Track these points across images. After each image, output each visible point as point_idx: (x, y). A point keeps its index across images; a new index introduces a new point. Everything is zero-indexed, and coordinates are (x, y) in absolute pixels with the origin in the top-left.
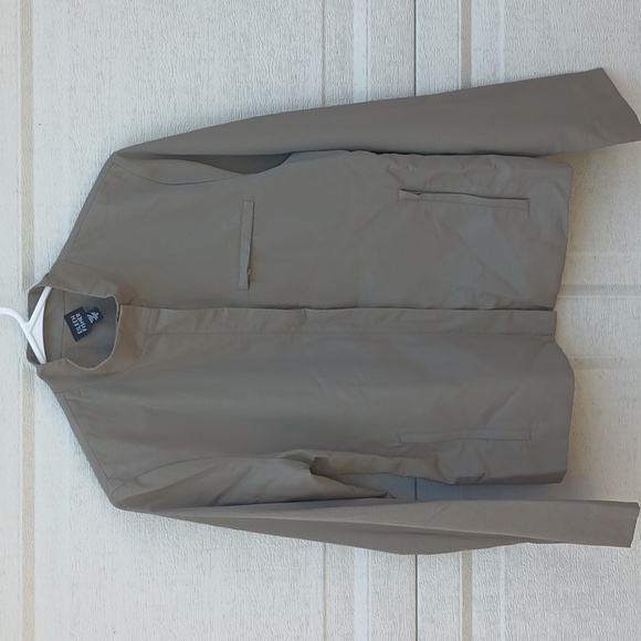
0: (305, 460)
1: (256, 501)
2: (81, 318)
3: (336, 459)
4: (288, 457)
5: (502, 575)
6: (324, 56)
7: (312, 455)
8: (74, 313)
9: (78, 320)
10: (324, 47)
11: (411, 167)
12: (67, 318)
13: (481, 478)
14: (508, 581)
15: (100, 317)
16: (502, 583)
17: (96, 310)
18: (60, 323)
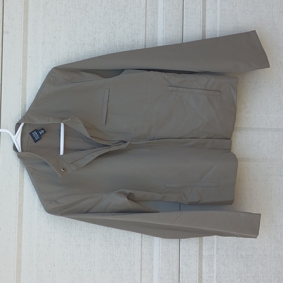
0: (125, 194)
1: (104, 212)
2: (36, 134)
3: (138, 194)
4: (118, 193)
5: (215, 246)
6: (146, 32)
7: (128, 192)
8: (33, 131)
9: (35, 134)
10: (146, 28)
11: (173, 77)
12: (31, 134)
13: (199, 202)
14: (218, 249)
15: (45, 132)
16: (215, 249)
17: (43, 129)
18: (28, 136)
